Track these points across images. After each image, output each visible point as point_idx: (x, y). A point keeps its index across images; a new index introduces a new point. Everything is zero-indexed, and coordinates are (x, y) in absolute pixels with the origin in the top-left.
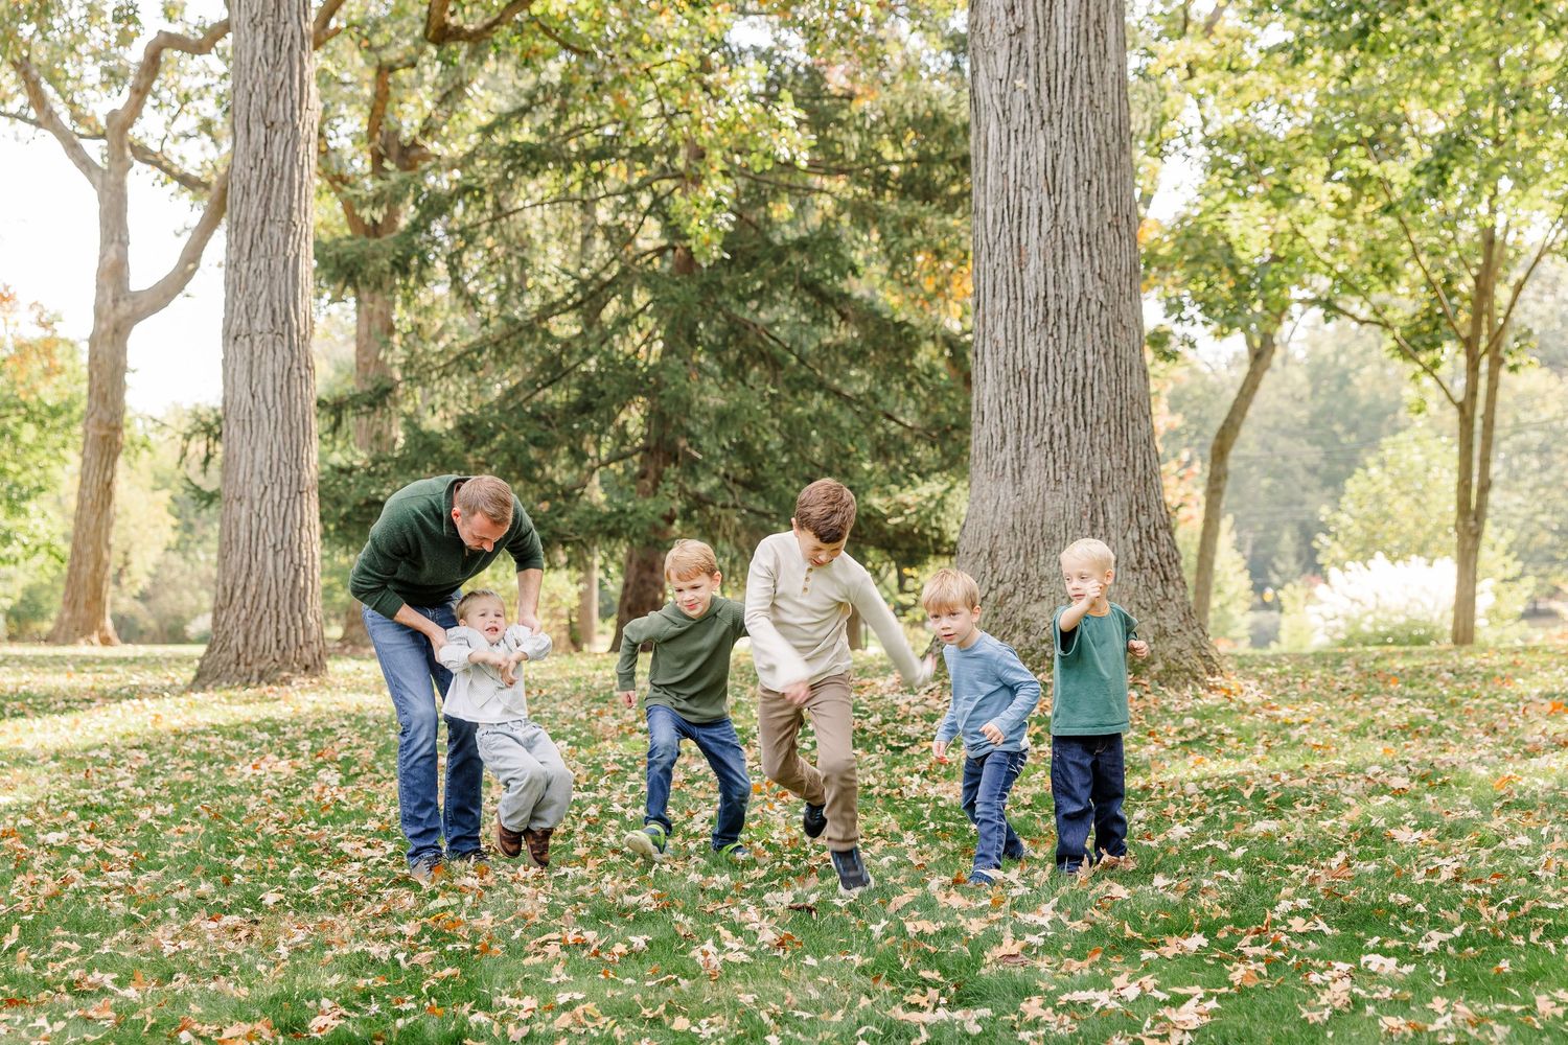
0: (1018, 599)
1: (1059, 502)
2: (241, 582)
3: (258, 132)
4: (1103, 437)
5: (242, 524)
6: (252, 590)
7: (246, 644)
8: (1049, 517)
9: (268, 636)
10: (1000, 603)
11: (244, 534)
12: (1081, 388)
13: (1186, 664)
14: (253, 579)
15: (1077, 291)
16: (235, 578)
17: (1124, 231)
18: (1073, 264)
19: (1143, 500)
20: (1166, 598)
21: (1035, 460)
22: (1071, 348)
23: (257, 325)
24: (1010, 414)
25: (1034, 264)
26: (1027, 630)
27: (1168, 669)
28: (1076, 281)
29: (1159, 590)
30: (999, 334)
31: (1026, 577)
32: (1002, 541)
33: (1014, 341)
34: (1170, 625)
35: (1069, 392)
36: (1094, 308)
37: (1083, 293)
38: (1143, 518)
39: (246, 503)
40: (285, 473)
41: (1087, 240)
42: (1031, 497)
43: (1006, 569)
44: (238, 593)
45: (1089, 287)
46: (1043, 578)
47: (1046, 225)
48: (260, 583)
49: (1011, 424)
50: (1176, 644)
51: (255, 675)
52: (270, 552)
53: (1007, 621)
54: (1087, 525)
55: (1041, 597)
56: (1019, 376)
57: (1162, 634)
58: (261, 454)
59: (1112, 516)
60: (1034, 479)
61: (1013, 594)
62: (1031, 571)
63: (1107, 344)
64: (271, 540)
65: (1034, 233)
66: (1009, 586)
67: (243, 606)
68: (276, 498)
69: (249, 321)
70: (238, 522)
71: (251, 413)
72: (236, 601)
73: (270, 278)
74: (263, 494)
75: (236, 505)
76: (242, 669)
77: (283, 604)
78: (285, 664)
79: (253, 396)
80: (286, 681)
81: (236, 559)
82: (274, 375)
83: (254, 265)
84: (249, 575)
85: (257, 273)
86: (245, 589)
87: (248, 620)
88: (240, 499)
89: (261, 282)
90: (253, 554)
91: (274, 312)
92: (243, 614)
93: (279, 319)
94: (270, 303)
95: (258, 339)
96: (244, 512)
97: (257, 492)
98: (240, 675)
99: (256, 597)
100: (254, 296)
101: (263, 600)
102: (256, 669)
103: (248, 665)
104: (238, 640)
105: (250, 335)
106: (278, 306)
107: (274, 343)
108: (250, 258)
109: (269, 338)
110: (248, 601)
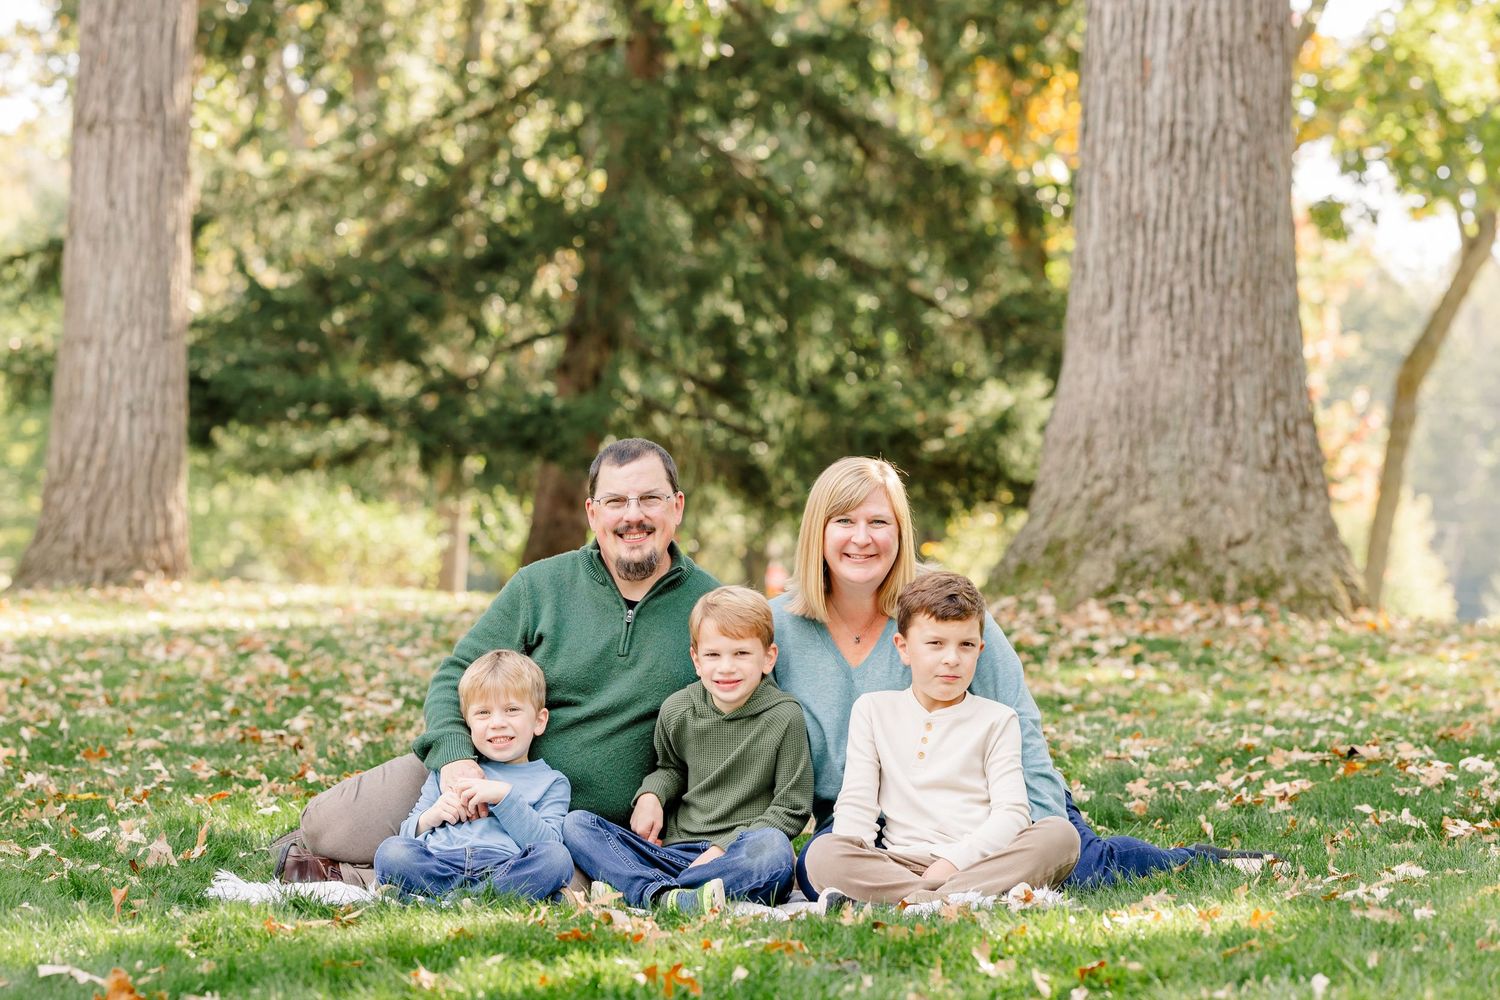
0: (1119, 498)
1: (1176, 381)
2: (84, 449)
4: (1236, 301)
6: (99, 461)
7: (88, 533)
8: (1163, 399)
9: (116, 526)
10: (1096, 503)
11: (90, 388)
12: (1210, 239)
13: (1324, 590)
14: (101, 449)
15: (1212, 118)
16: (76, 445)
17: (1275, 45)
18: (1210, 85)
19: (1281, 384)
20: (1303, 508)
21: (1149, 327)
22: (1201, 188)
23: (121, 111)
24: (1120, 269)
25: (1160, 81)
26: (1128, 539)
27: (1302, 594)
28: (1211, 105)
29: (1295, 497)
30: (1112, 168)
31: (1130, 472)
32: (1103, 427)
33: (1129, 175)
34: (1307, 542)
35: (1195, 244)
36: (1233, 140)
37: (1220, 121)
38: (1280, 407)
39: (95, 348)
40: (149, 310)
41: (1230, 54)
42: (1141, 374)
43: (1106, 462)
44: (80, 465)
45: (1228, 113)
46: (1152, 475)
47: (1179, 32)
48: (109, 453)
49: (1120, 280)
50: (1313, 566)
51: (98, 576)
52: (125, 415)
53: (1104, 526)
54: (1209, 411)
55: (1146, 499)
56: (1135, 220)
57: (1296, 552)
58: (117, 282)
59: (1240, 401)
60: (1145, 352)
61: (1112, 493)
62: (1138, 467)
63: (1246, 187)
64: (126, 397)
65: (1162, 42)
66: (1107, 483)
67: (86, 483)
68: (136, 343)
69: (111, 105)
70: (82, 371)
71: (107, 228)
72: (77, 476)
73: (142, 49)
74: (118, 337)
75: (81, 349)
76: (82, 565)
77: (140, 485)
78: (138, 562)
79: (112, 204)
80: (140, 584)
81: (78, 420)
82: (140, 180)
83: (120, 31)
84: (95, 443)
85: (124, 43)
86: (89, 461)
87: (92, 500)
88: (87, 342)
89: (129, 55)
90: (101, 415)
91: (143, 96)
92: (85, 494)
93: (151, 104)
94: (139, 81)
95: (120, 130)
96: (91, 359)
97: (110, 334)
98: (78, 574)
99: (104, 472)
100: (118, 72)
101: (113, 477)
102: (101, 564)
103: (90, 560)
104: (77, 528)
105: (110, 124)
106: (148, 86)
107: (142, 137)
108: (115, 22)
109: (136, 129)
110: (93, 477)
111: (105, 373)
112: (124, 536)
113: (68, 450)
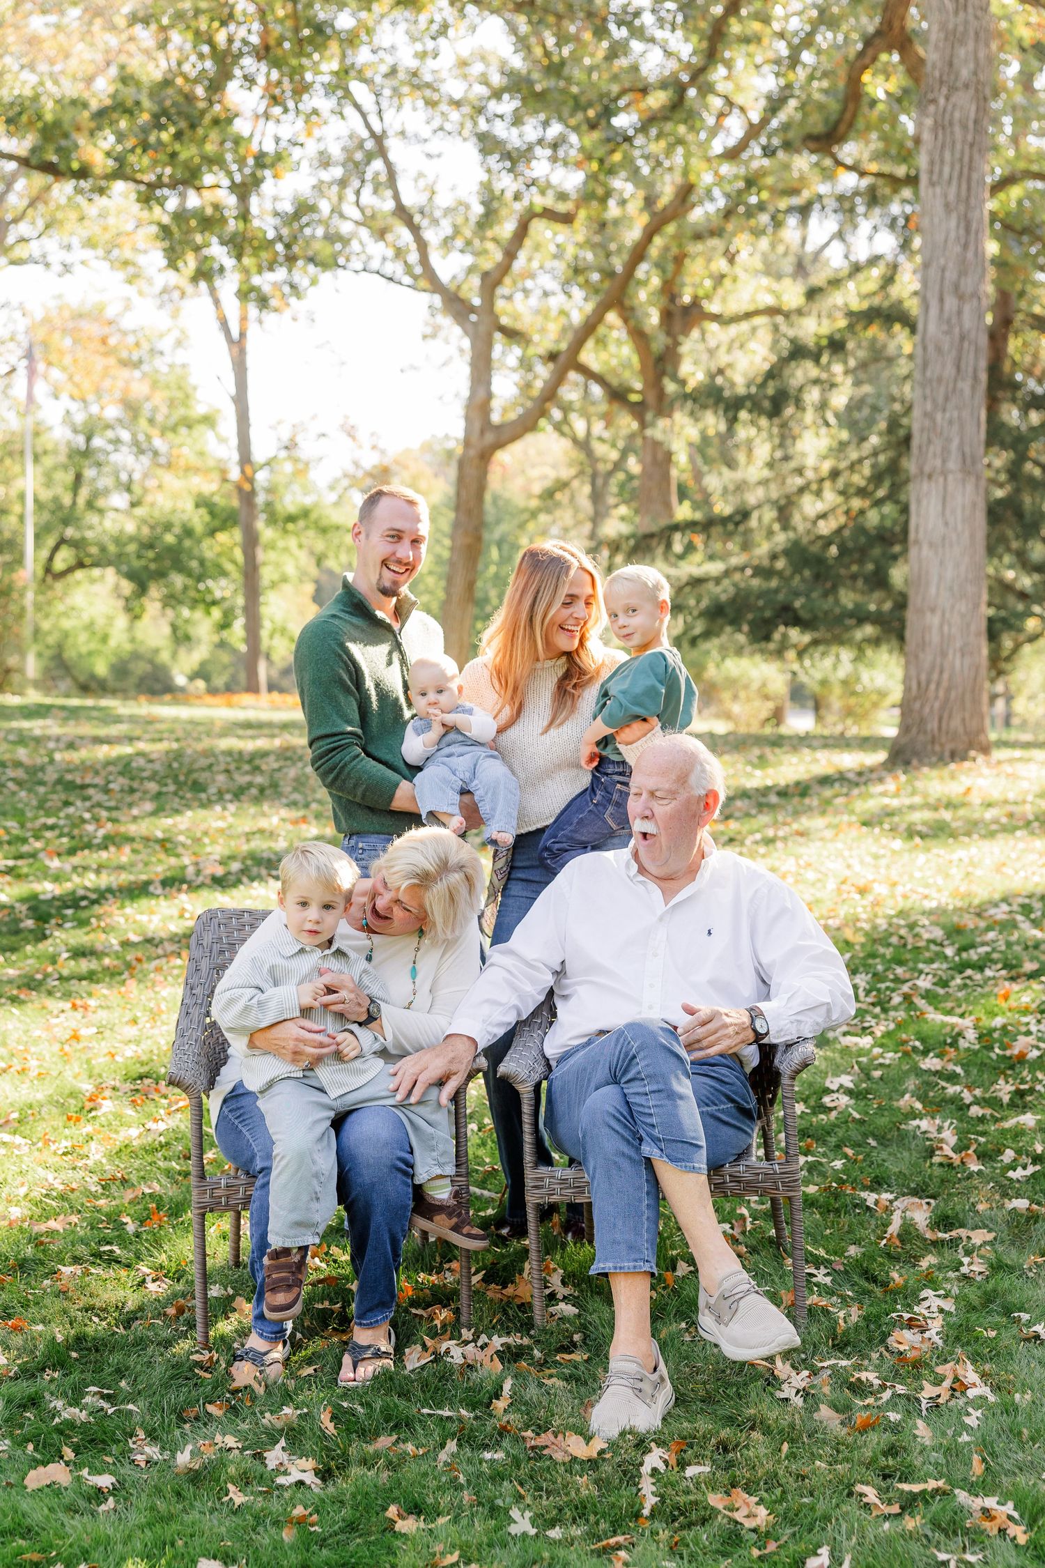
2: (935, 676)
3: (951, 303)
5: (935, 630)
6: (945, 684)
7: (940, 728)
9: (956, 723)
14: (946, 676)
16: (930, 674)
23: (951, 466)
39: (939, 614)
44: (933, 687)
48: (950, 679)
51: (947, 754)
52: (958, 655)
58: (949, 573)
64: (958, 644)
67: (936, 697)
68: (963, 609)
69: (944, 461)
70: (931, 628)
71: (944, 538)
72: (931, 694)
73: (962, 427)
74: (953, 607)
75: (928, 615)
76: (937, 748)
77: (968, 697)
78: (971, 746)
79: (946, 524)
80: (973, 760)
81: (928, 658)
82: (963, 508)
83: (948, 415)
84: (941, 672)
85: (951, 422)
86: (938, 684)
87: (942, 708)
88: (933, 610)
89: (955, 428)
90: (944, 654)
91: (963, 455)
92: (937, 705)
93: (968, 461)
94: (961, 447)
95: (950, 477)
96: (936, 621)
97: (949, 607)
98: (935, 755)
99: (948, 690)
100: (948, 440)
101: (953, 694)
102: (948, 747)
103: (942, 747)
104: (932, 725)
105: (944, 474)
106: (967, 450)
107: (964, 481)
108: (944, 410)
109: (959, 476)
110: (941, 694)
111: (946, 628)
112: (961, 730)
113: (923, 677)
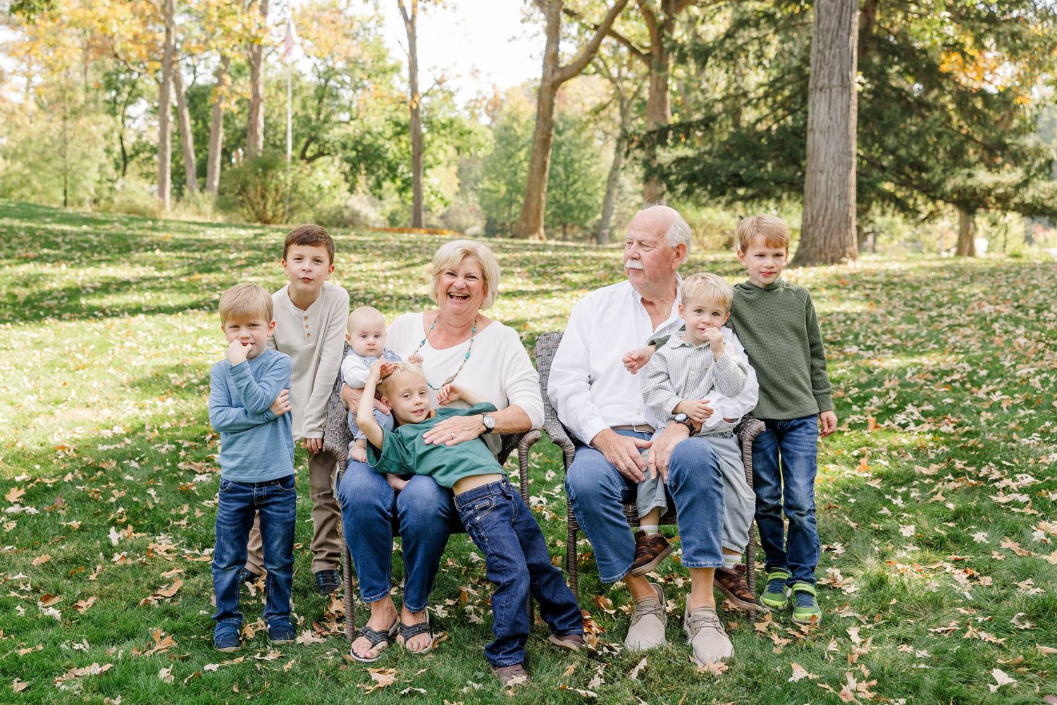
2: (822, 212)
5: (822, 184)
6: (828, 217)
7: (825, 244)
9: (835, 241)
11: (823, 189)
14: (829, 212)
16: (819, 211)
23: (835, 82)
39: (825, 174)
44: (821, 218)
48: (831, 214)
51: (829, 260)
52: (837, 199)
58: (832, 149)
64: (837, 193)
67: (823, 225)
68: (841, 171)
69: (830, 80)
70: (820, 183)
71: (829, 128)
72: (820, 223)
73: (841, 58)
74: (834, 170)
75: (819, 174)
76: (823, 256)
77: (843, 225)
78: (844, 255)
79: (831, 119)
80: (846, 263)
81: (818, 201)
82: (842, 108)
83: (833, 52)
84: (826, 210)
85: (834, 56)
86: (824, 217)
87: (827, 231)
88: (821, 172)
89: (837, 60)
90: (828, 199)
91: (842, 76)
92: (823, 230)
93: (845, 80)
94: (841, 71)
95: (834, 90)
96: (823, 178)
97: (831, 170)
98: (821, 260)
99: (830, 221)
100: (833, 67)
101: (834, 223)
102: (830, 256)
103: (826, 255)
104: (820, 242)
105: (830, 88)
106: (845, 73)
107: (842, 92)
108: (831, 49)
109: (840, 89)
110: (826, 223)
111: (830, 183)
112: (838, 245)
113: (815, 213)
